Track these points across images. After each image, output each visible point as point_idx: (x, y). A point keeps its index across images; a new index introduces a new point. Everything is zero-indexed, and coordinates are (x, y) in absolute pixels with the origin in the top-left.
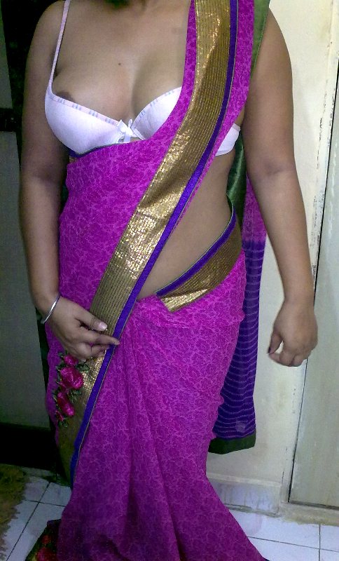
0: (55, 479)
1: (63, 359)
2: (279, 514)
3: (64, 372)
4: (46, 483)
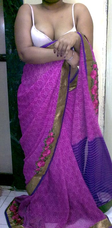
0: (13, 189)
4: (9, 191)
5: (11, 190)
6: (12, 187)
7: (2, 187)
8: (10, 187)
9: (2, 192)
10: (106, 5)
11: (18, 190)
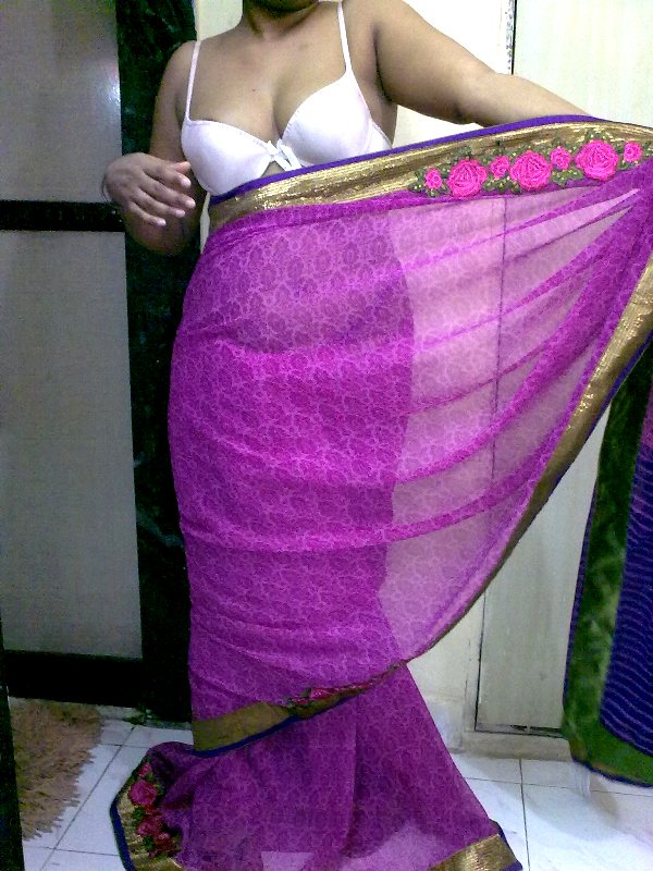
0: (143, 720)
4: (129, 726)
5: (134, 721)
7: (103, 710)
8: (130, 712)
9: (102, 732)
11: (159, 722)
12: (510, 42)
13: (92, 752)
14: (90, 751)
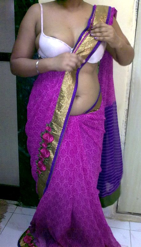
0: (19, 205)
1: (41, 145)
2: (113, 218)
3: (42, 151)
4: (16, 206)
5: (17, 205)
6: (19, 202)
7: (8, 201)
8: (16, 202)
9: (8, 208)
10: (137, 2)
11: (25, 206)
12: (137, 8)
13: (5, 215)
14: (4, 214)
